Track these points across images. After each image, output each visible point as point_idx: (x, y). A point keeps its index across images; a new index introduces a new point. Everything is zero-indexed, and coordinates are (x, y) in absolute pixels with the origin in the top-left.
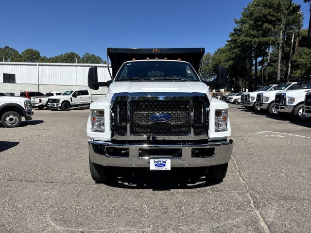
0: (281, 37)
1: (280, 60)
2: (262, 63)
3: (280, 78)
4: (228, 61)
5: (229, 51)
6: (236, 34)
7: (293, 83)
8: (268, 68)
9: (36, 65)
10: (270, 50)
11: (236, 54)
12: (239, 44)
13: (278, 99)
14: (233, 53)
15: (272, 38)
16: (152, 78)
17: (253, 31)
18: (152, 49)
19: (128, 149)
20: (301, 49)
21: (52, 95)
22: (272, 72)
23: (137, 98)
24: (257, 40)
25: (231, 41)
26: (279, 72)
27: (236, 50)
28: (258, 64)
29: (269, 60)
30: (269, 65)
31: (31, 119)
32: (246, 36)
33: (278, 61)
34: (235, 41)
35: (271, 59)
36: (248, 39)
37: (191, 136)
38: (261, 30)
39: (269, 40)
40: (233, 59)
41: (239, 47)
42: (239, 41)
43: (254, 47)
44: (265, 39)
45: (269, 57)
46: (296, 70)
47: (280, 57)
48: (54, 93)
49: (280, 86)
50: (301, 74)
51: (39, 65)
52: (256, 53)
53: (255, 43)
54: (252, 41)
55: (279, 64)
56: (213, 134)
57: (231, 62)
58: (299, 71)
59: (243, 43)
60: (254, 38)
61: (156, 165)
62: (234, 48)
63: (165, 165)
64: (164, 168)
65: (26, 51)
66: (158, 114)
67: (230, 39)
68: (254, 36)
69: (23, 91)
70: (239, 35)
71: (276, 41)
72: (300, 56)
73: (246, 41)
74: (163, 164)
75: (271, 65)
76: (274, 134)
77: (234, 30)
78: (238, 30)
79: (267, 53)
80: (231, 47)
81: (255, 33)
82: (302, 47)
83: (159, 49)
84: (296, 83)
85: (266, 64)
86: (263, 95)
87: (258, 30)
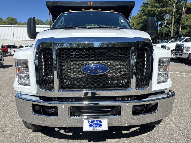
0: (174, 8)
1: (173, 23)
2: (161, 25)
3: (173, 35)
4: (139, 24)
5: (140, 17)
6: (144, 6)
7: (187, 37)
8: (165, 28)
9: (11, 27)
10: (167, 17)
11: (145, 20)
12: (147, 13)
13: (177, 48)
14: (143, 19)
15: (169, 9)
16: (87, 27)
17: (157, 4)
18: (88, 2)
19: (57, 107)
20: (187, 16)
21: (23, 47)
22: (168, 31)
23: (66, 45)
24: (159, 10)
25: (141, 11)
26: (172, 31)
27: (144, 17)
28: (158, 26)
29: (165, 23)
30: (166, 26)
31: (3, 64)
32: (151, 7)
33: (172, 23)
34: (144, 11)
35: (167, 23)
36: (153, 9)
37: (133, 91)
38: (162, 2)
39: (166, 10)
40: (142, 23)
41: (146, 15)
42: (146, 11)
43: (156, 14)
44: (164, 9)
45: (166, 21)
46: (183, 30)
47: (173, 21)
48: (24, 45)
49: (177, 40)
50: (187, 32)
51: (13, 27)
52: (157, 19)
53: (157, 11)
54: (155, 10)
55: (173, 26)
56: (155, 86)
57: (141, 25)
58: (185, 30)
59: (149, 12)
60: (157, 8)
61: (90, 126)
62: (143, 16)
63: (101, 125)
64: (100, 129)
65: (7, 19)
66: (92, 65)
67: (141, 10)
68: (157, 7)
69: (3, 45)
70: (147, 7)
71: (171, 10)
72: (187, 20)
73: (151, 11)
74: (98, 124)
75: (167, 27)
76: (180, 74)
77: (144, 3)
78: (146, 3)
79: (164, 19)
80: (141, 15)
81: (158, 5)
82: (188, 14)
83: (94, 2)
84: (189, 37)
85: (163, 26)
86: (166, 46)
87: (160, 3)
